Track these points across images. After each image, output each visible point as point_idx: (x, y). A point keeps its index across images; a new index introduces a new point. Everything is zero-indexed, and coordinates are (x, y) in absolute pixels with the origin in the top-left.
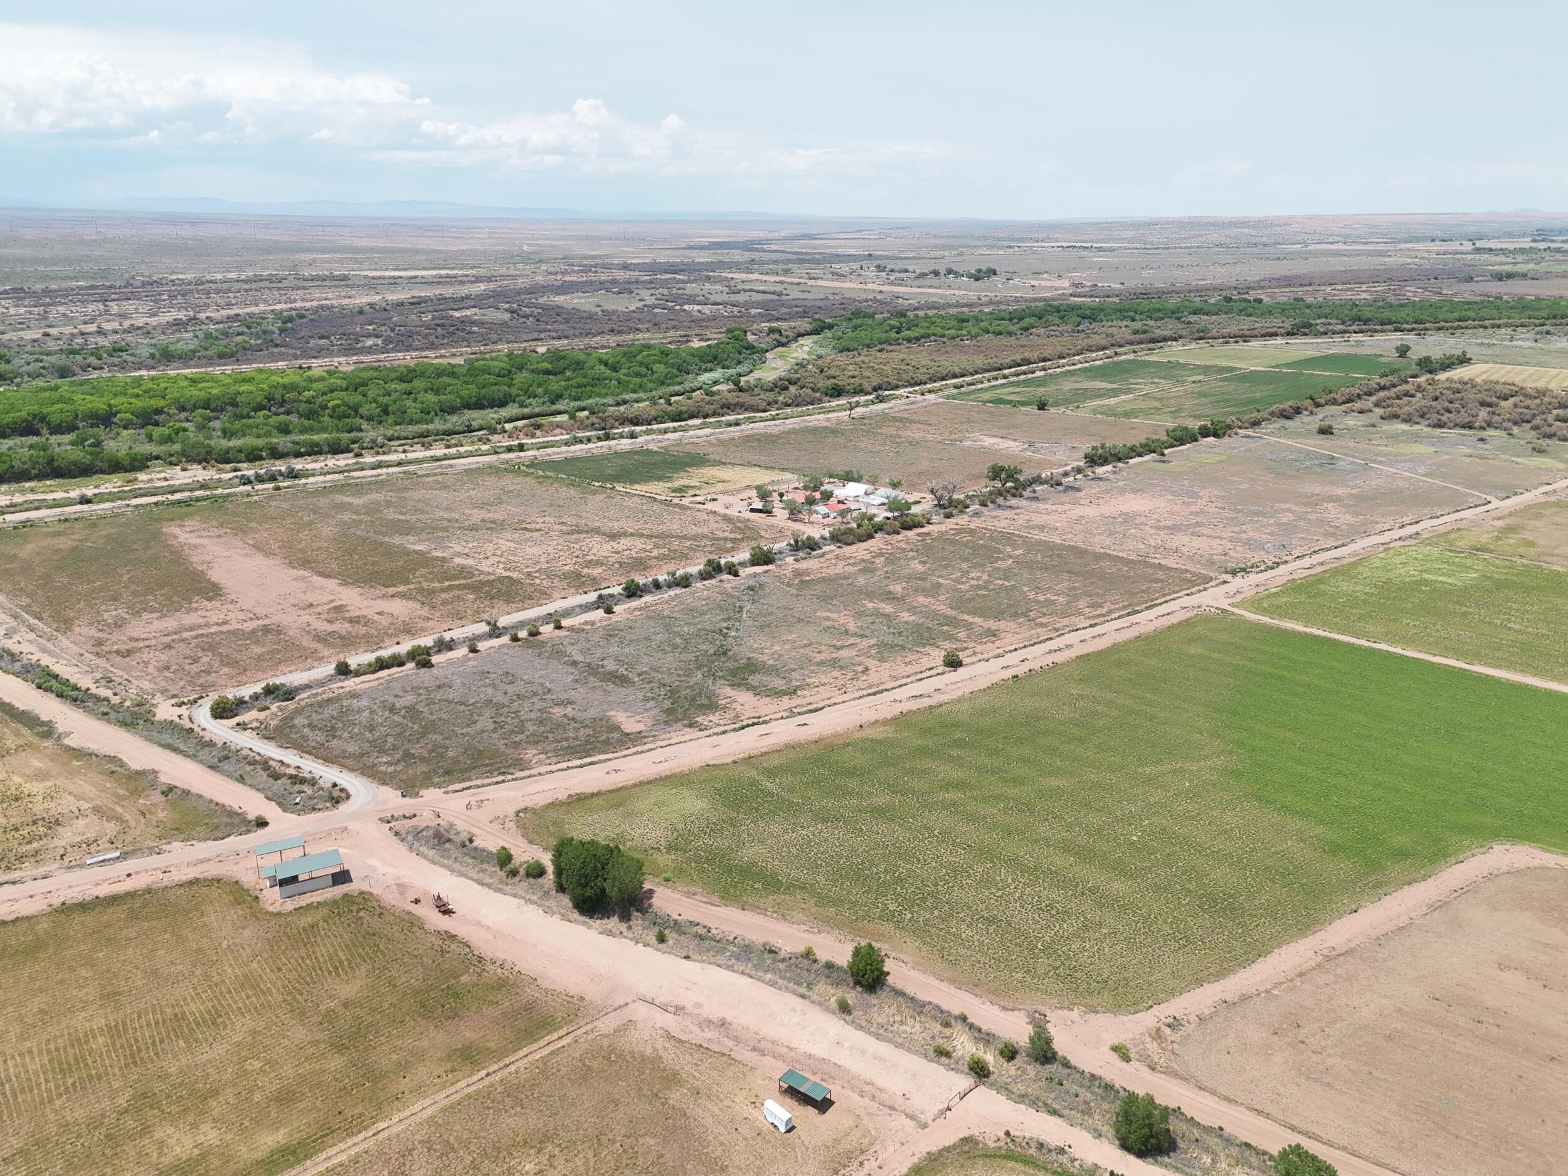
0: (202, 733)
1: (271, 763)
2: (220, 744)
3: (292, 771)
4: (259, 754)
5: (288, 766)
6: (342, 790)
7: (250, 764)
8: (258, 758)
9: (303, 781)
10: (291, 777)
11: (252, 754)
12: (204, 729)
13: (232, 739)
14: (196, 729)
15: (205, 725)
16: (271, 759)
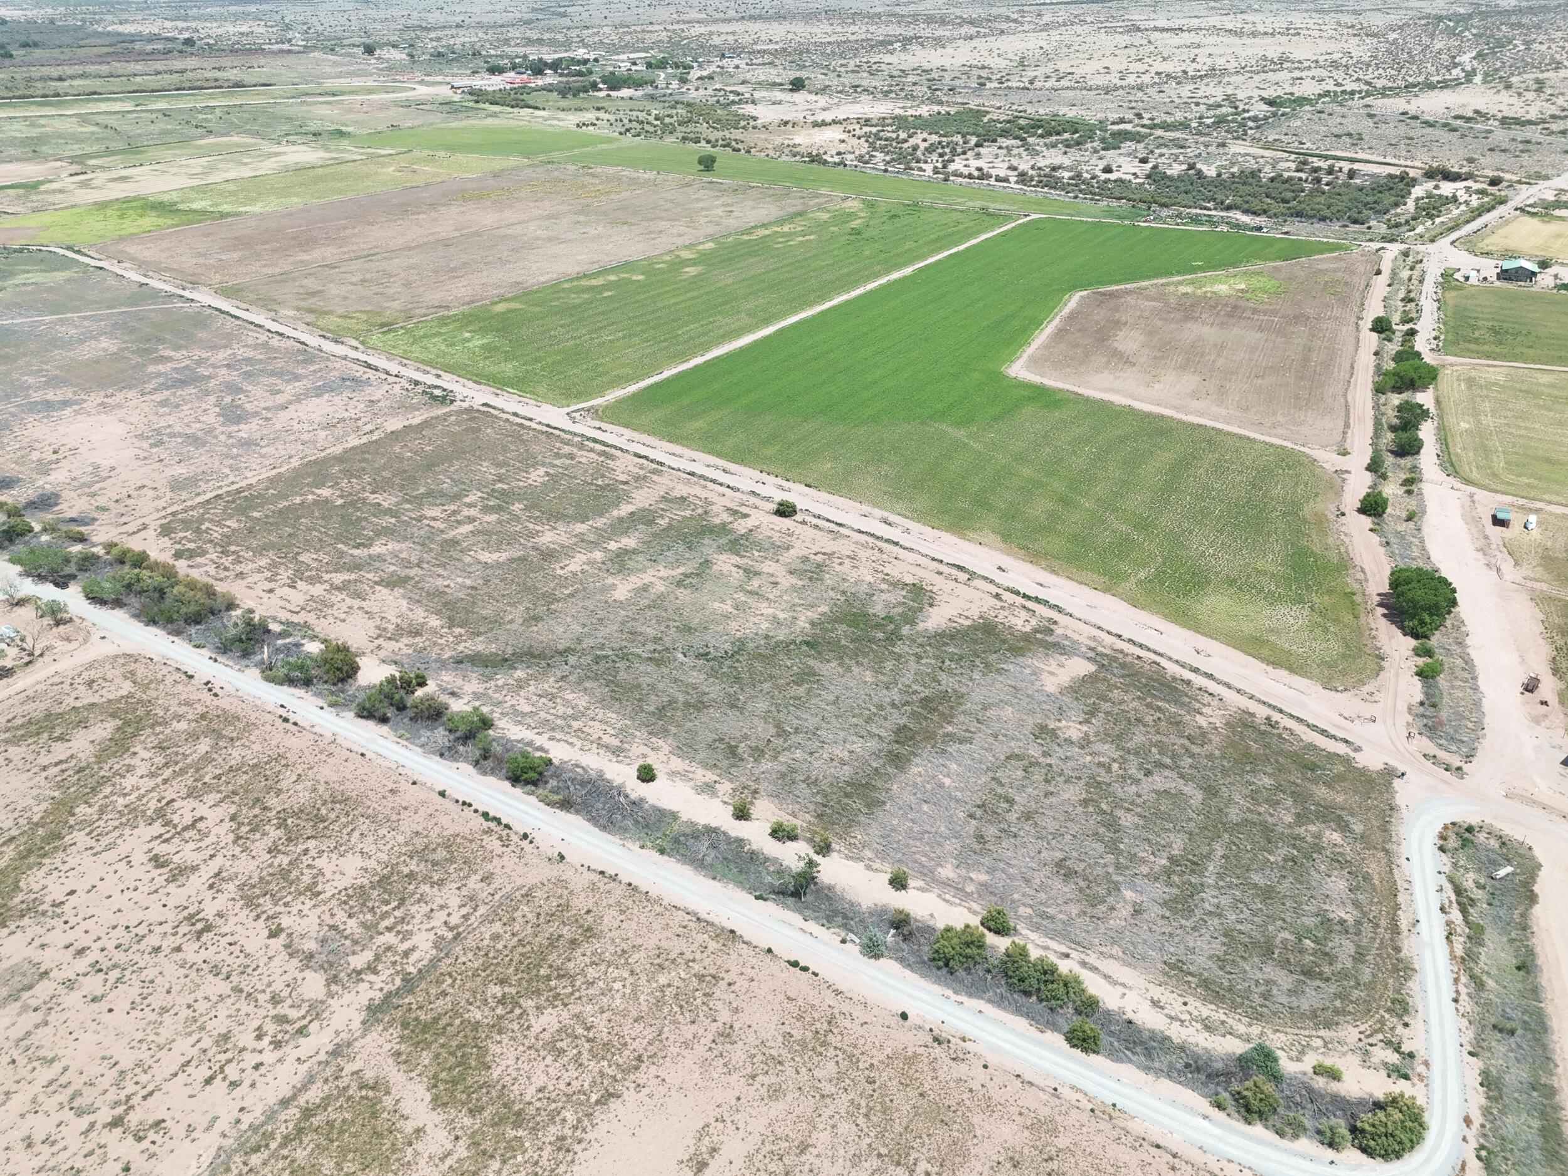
0: (1477, 1119)
1: (1459, 951)
2: (1477, 1064)
3: (1456, 915)
4: (1456, 981)
5: (1449, 923)
6: (1443, 837)
7: (1480, 985)
8: (1464, 979)
9: (1458, 891)
10: (1464, 911)
11: (1463, 990)
12: (1468, 1121)
13: (1452, 1049)
14: (1473, 1144)
15: (1454, 1126)
16: (1453, 957)
